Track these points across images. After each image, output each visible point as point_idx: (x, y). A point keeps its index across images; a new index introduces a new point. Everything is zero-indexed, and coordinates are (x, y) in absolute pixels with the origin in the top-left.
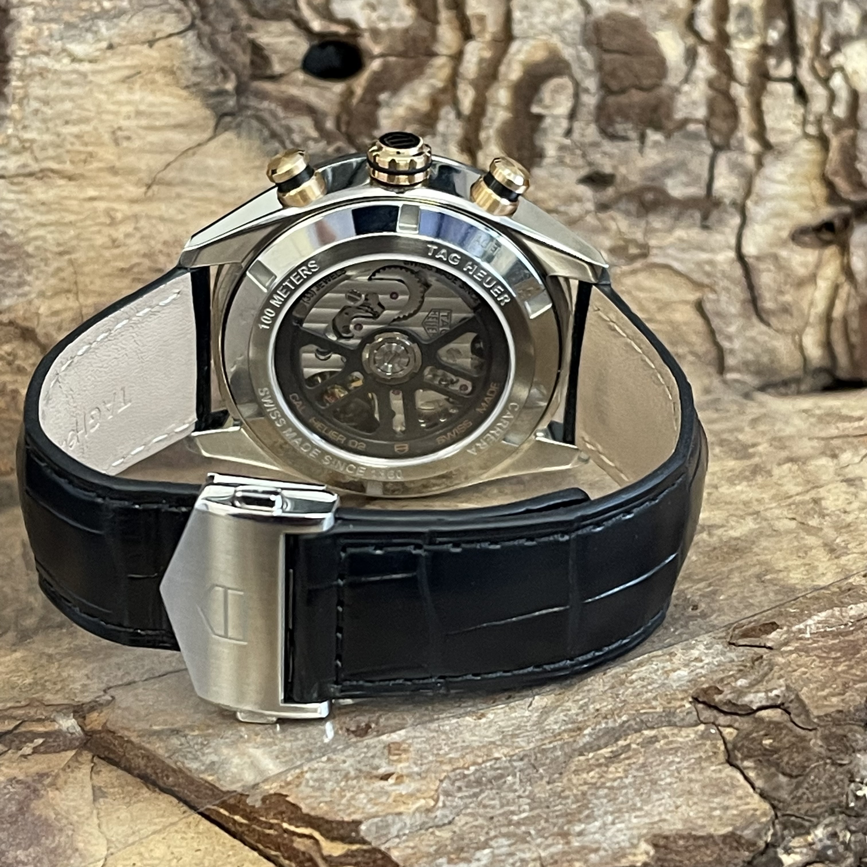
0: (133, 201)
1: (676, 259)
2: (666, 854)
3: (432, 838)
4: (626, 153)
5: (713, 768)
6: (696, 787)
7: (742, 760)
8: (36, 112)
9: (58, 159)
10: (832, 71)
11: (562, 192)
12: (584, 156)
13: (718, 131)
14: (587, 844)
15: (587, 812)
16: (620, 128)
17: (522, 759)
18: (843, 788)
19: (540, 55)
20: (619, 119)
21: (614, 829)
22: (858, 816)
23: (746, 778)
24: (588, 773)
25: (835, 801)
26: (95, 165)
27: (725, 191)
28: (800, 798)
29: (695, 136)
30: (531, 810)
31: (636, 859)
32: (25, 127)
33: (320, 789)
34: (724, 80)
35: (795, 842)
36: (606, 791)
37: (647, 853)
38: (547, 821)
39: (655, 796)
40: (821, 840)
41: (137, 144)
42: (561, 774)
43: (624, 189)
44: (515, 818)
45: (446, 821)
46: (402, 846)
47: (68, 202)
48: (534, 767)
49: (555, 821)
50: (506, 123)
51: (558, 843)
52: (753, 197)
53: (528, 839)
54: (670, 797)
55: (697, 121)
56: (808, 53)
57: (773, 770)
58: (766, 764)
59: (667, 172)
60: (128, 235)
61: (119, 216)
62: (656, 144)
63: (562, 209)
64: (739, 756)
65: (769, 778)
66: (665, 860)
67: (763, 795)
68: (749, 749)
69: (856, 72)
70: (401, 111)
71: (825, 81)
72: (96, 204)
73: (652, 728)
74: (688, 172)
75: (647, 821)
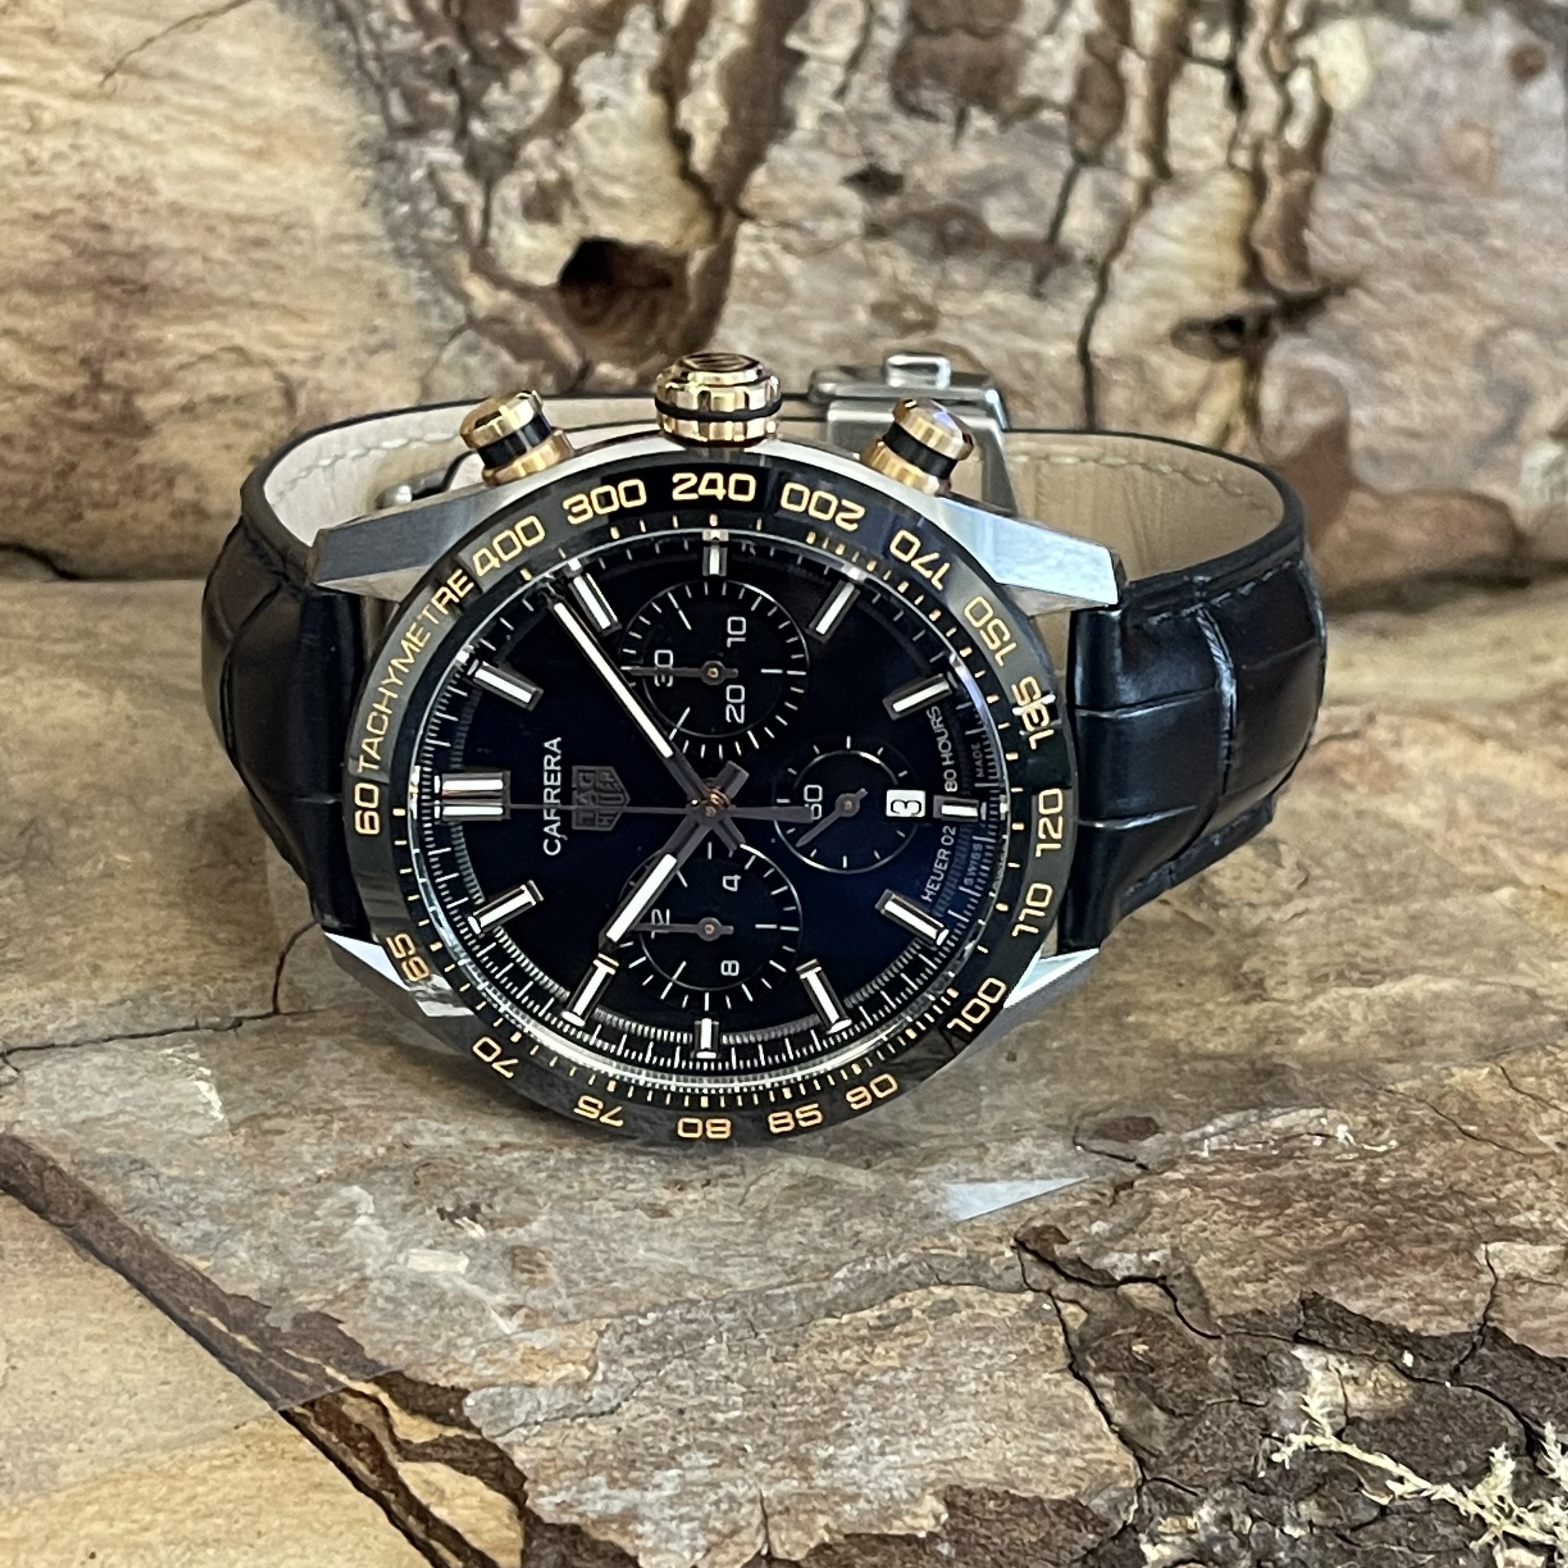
0: (77, 96)
1: (980, 342)
2: (966, 1523)
3: (581, 1434)
4: (930, 142)
5: (1046, 1376)
6: (1018, 1406)
7: (1097, 1372)
10: (1294, 63)
11: (813, 195)
12: (861, 136)
13: (1087, 131)
14: (838, 1484)
15: (838, 1425)
16: (928, 96)
17: (731, 1310)
18: (1252, 1445)
20: (928, 82)
21: (882, 1462)
22: (1267, 1493)
23: (1100, 1404)
24: (841, 1351)
25: (1238, 1465)
26: (21, 20)
27: (1080, 238)
28: (1184, 1454)
29: (1048, 133)
30: (746, 1405)
31: (916, 1523)
33: (397, 1316)
34: (1112, 43)
35: (1167, 1525)
36: (870, 1389)
37: (937, 1518)
38: (772, 1431)
39: (952, 1414)
40: (1205, 1525)
42: (796, 1346)
43: (914, 206)
44: (720, 1417)
45: (606, 1408)
46: (532, 1442)
48: (752, 1326)
49: (785, 1432)
50: (738, 58)
51: (791, 1477)
52: (1125, 257)
53: (742, 1461)
54: (975, 1419)
55: (1056, 107)
56: (1262, 24)
57: (1143, 1396)
58: (1132, 1384)
59: (992, 187)
60: (59, 157)
61: (47, 118)
62: (982, 135)
63: (809, 224)
64: (1093, 1364)
65: (1135, 1410)
66: (963, 1532)
67: (1123, 1437)
68: (1110, 1356)
69: (1334, 75)
71: (1281, 80)
73: (948, 1284)
74: (1026, 193)
75: (936, 1456)
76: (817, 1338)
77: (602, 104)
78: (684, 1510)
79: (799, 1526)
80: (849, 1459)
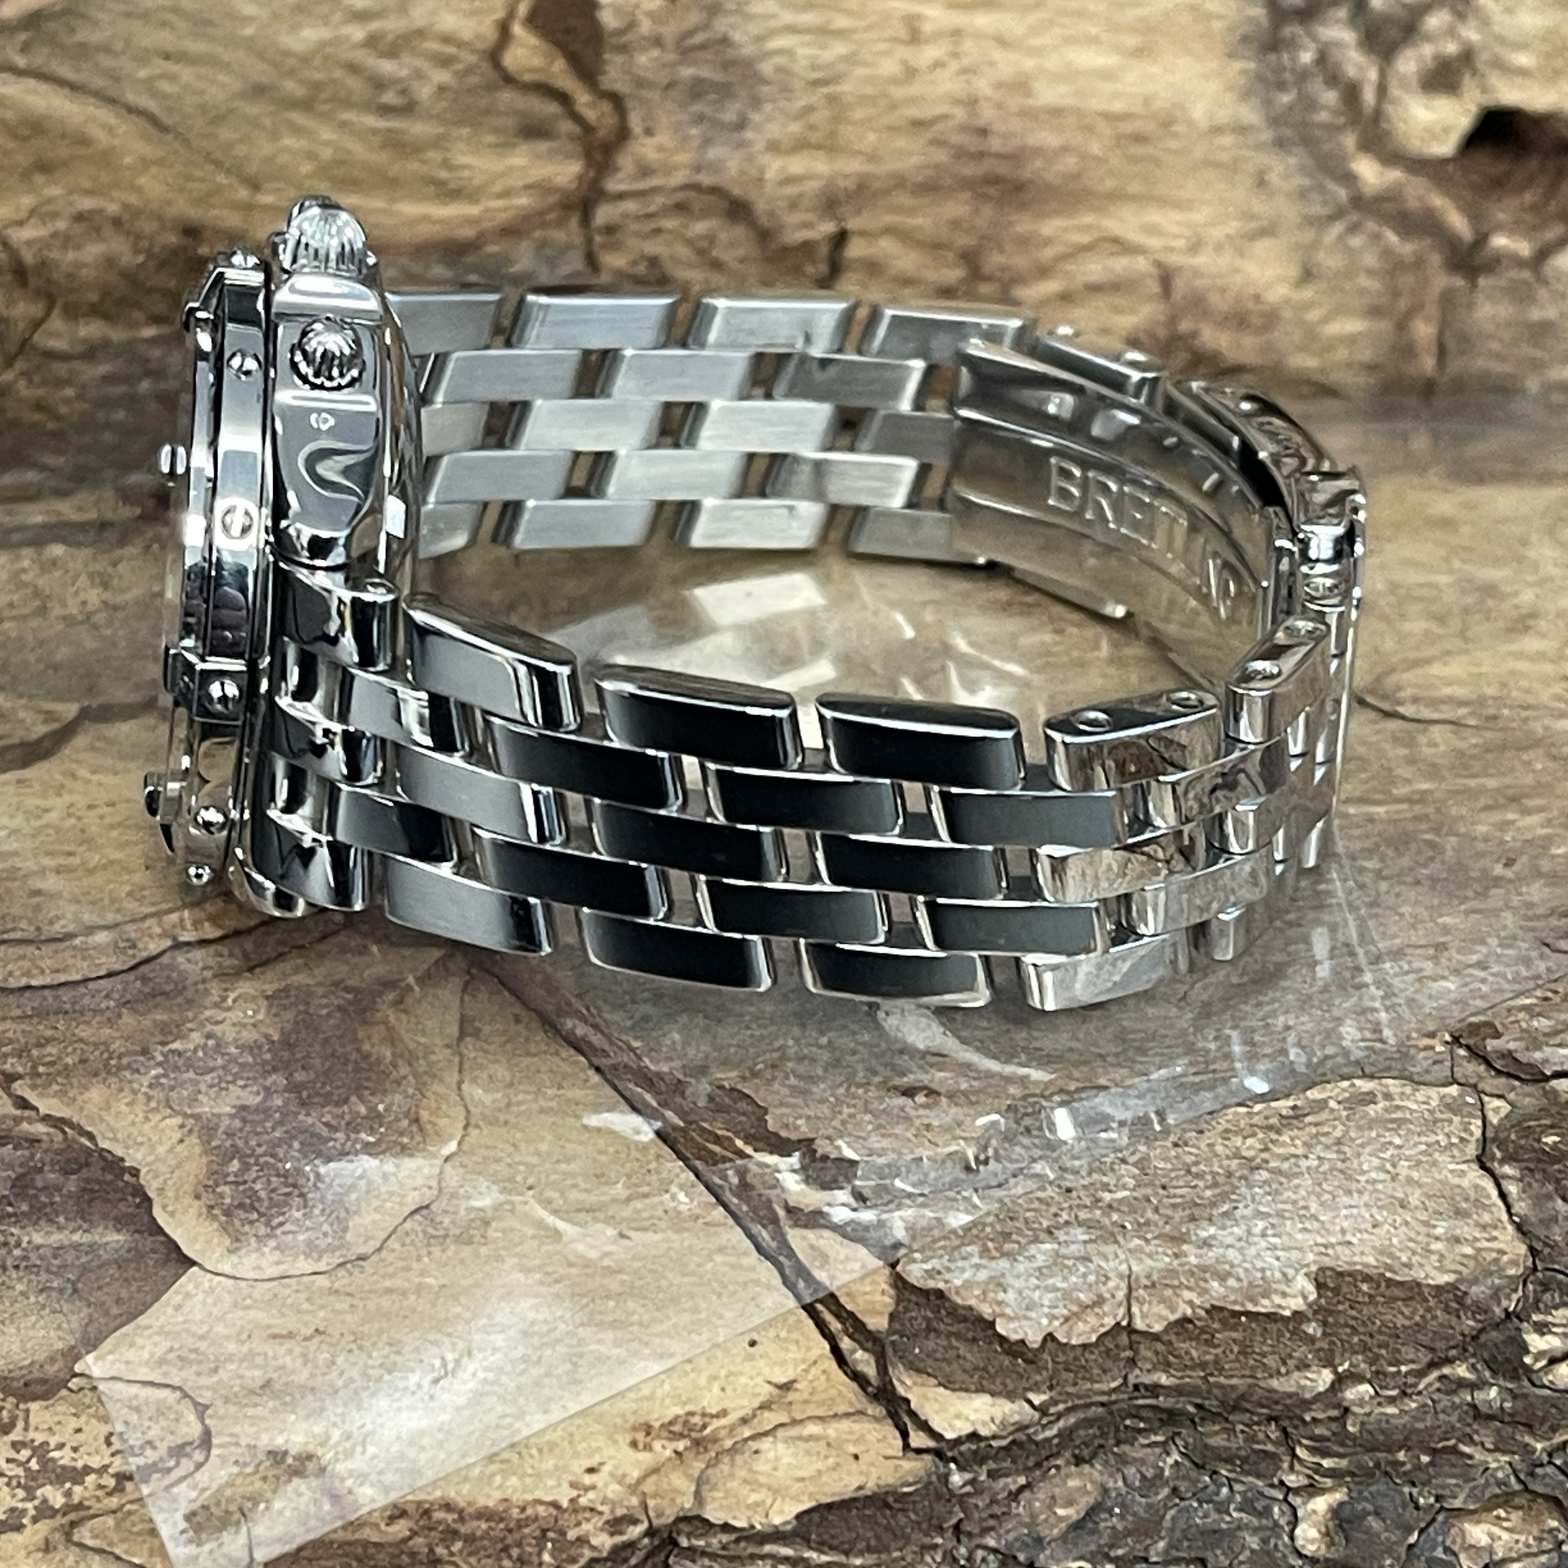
2: (1335, 1303)
5: (1452, 1166)
6: (1415, 1194)
7: (1502, 1162)
14: (1211, 1263)
21: (1261, 1244)
23: (1503, 1195)
24: (1246, 1138)
30: (1136, 1187)
35: (1558, 1316)
36: (1266, 1174)
37: (1305, 1297)
38: (1156, 1211)
39: (1346, 1200)
42: (1200, 1132)
44: (1107, 1197)
45: (993, 1183)
49: (1169, 1212)
51: (1164, 1254)
53: (1118, 1237)
54: (1367, 1205)
57: (1549, 1188)
58: (1539, 1177)
64: (1500, 1154)
65: (1539, 1201)
66: (1331, 1312)
67: (1522, 1228)
68: (1517, 1146)
73: (1371, 1077)
75: (1320, 1240)
76: (1224, 1125)
78: (1050, 1281)
79: (1162, 1300)
80: (1229, 1241)
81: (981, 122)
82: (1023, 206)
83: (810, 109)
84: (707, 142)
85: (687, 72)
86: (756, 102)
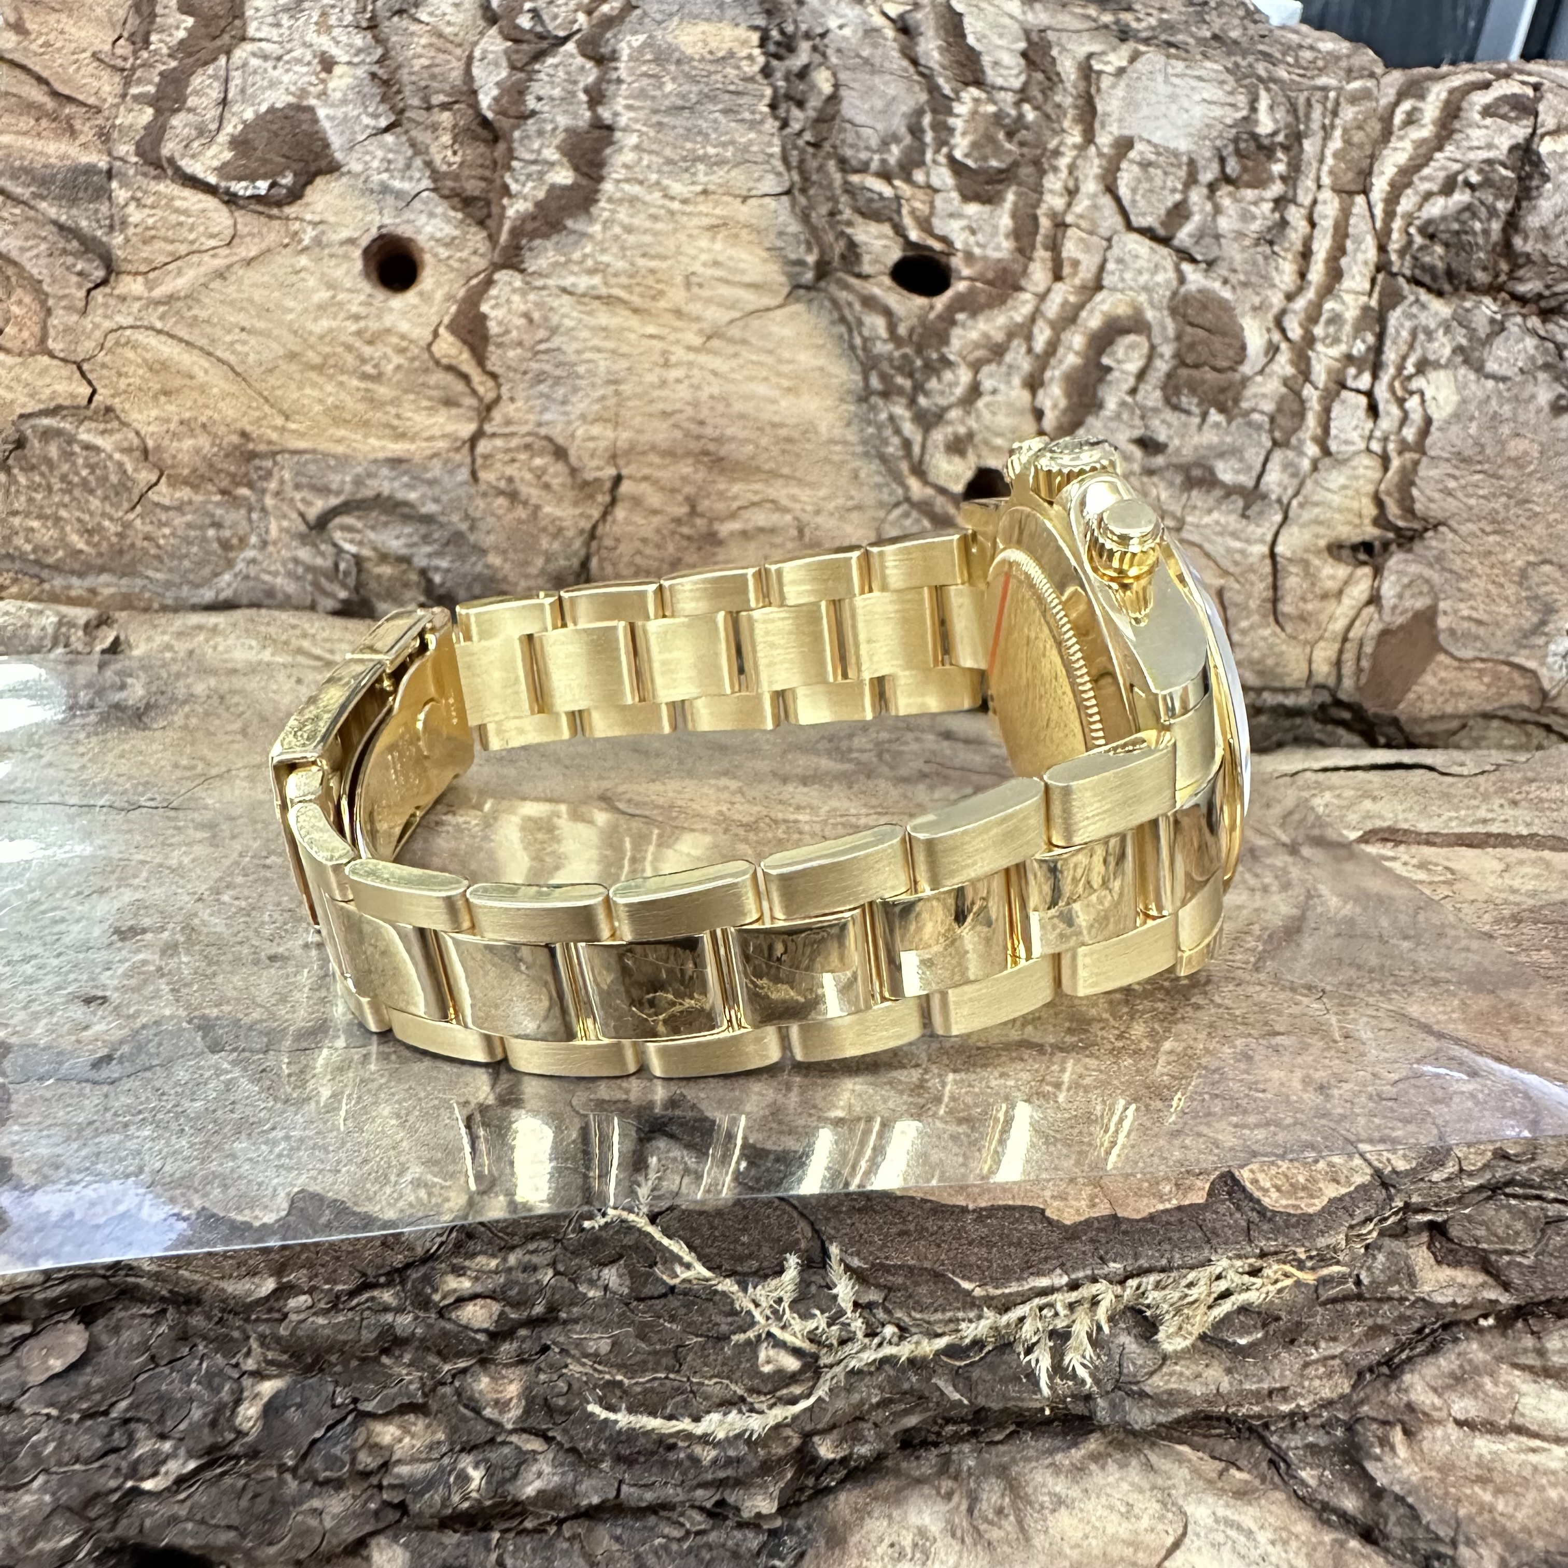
0: (689, 348)
1: (1209, 541)
4: (1185, 425)
8: (616, 238)
9: (628, 288)
10: (1409, 392)
12: (1143, 418)
13: (1281, 428)
16: (1185, 400)
19: (1122, 310)
20: (1185, 391)
26: (662, 304)
27: (1273, 487)
29: (1259, 427)
32: (603, 251)
34: (1300, 380)
41: (706, 293)
43: (1174, 460)
47: (627, 334)
50: (1075, 369)
52: (1300, 499)
55: (1262, 413)
56: (1390, 370)
59: (1221, 455)
60: (678, 381)
61: (673, 359)
62: (1217, 425)
69: (1434, 400)
70: (974, 335)
71: (1401, 402)
72: (654, 342)
74: (1241, 460)
77: (994, 392)
81: (702, 417)
82: (722, 471)
83: (603, 398)
84: (545, 409)
85: (534, 366)
86: (575, 390)
